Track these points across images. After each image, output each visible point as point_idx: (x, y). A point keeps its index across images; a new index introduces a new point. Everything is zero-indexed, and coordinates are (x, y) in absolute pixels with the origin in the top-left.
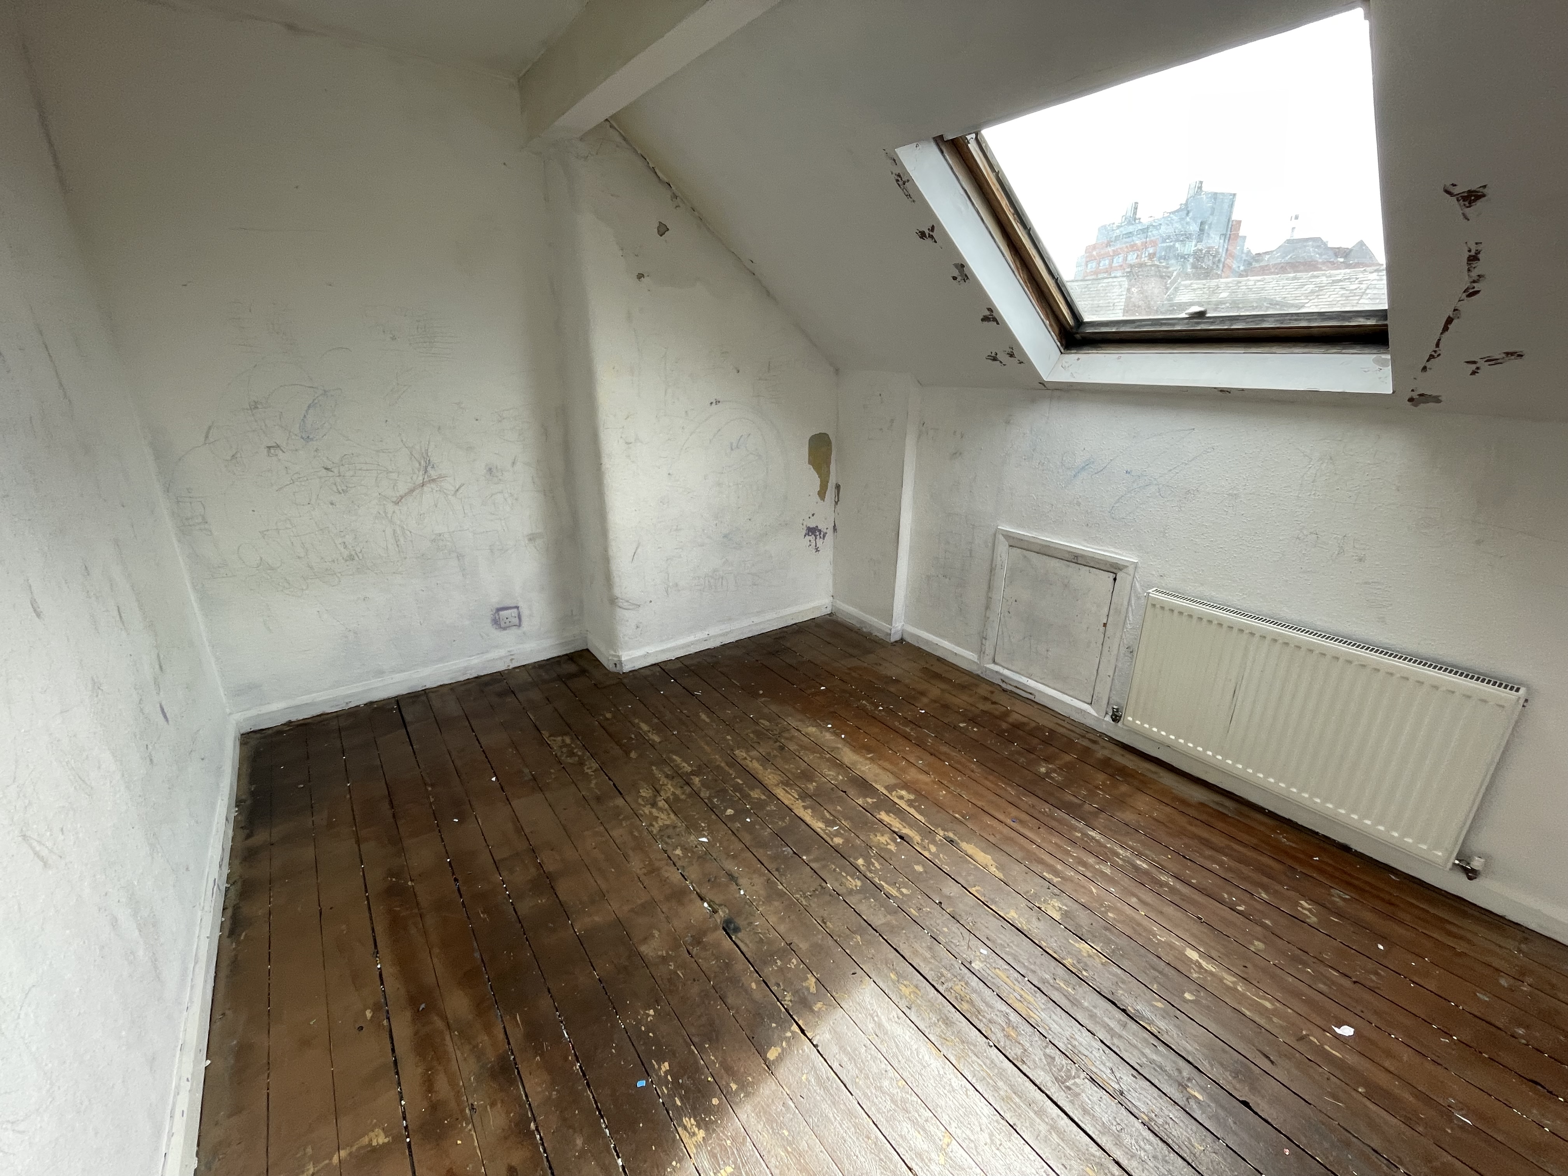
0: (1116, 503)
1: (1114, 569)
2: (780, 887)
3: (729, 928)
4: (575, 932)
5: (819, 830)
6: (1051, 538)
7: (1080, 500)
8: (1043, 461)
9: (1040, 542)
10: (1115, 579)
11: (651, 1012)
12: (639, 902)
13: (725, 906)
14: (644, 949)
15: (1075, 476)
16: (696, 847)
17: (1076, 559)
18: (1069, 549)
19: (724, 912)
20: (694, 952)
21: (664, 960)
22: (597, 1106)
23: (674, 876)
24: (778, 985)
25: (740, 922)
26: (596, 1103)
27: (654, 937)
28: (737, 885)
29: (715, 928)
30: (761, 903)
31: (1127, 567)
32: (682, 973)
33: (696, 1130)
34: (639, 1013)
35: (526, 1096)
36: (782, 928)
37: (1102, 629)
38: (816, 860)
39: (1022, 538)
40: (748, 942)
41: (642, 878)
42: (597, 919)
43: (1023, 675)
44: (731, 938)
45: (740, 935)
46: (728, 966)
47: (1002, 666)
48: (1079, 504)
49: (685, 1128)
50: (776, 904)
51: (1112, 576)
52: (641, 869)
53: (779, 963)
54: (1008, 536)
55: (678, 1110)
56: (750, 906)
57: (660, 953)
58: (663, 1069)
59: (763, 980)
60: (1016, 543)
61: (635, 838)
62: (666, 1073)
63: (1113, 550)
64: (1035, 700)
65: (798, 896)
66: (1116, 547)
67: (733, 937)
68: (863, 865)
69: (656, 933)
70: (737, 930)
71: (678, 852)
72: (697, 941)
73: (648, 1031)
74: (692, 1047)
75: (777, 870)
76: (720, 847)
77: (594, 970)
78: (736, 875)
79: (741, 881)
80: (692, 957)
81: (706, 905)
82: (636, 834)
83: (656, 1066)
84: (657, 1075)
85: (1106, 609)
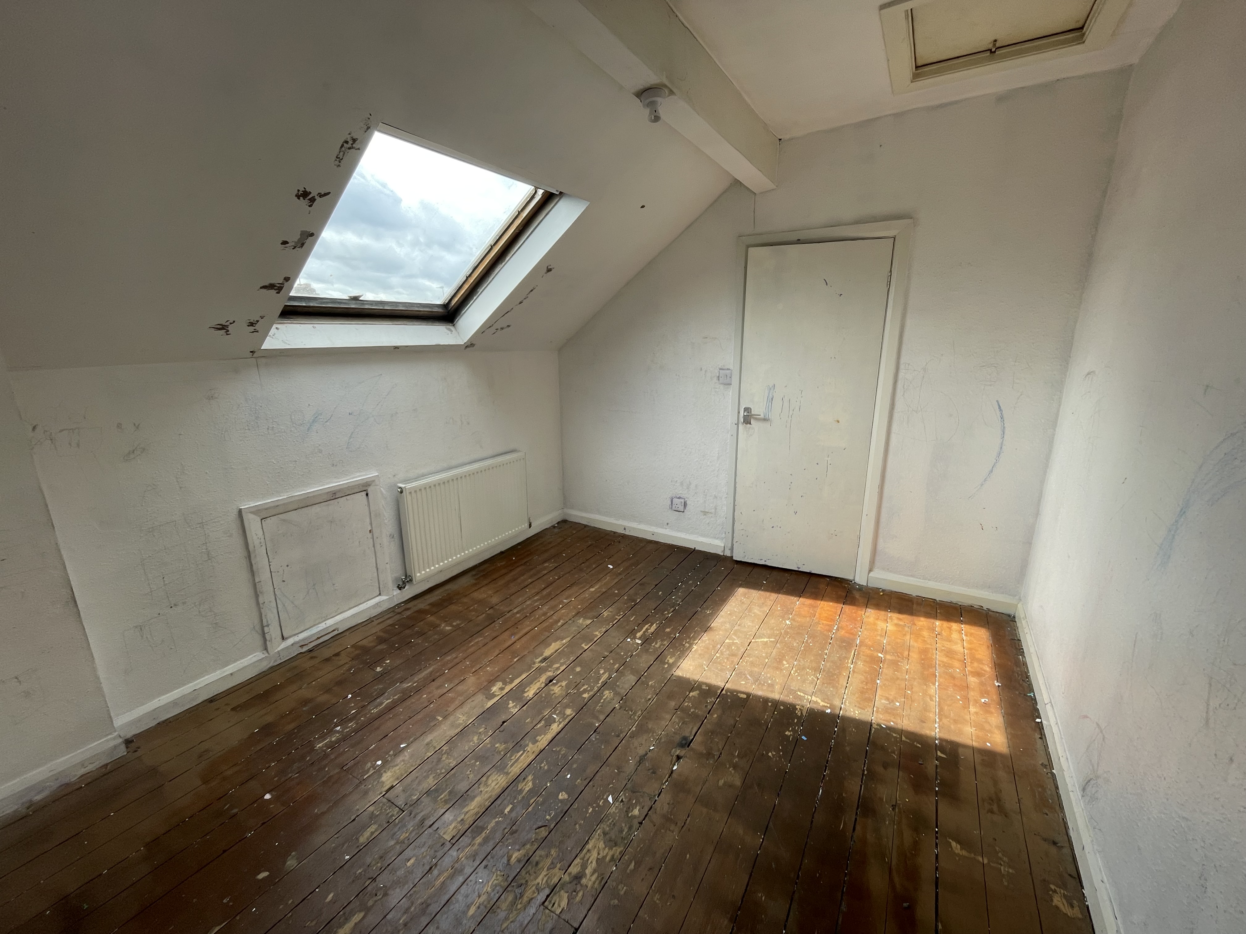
0: (350, 439)
1: (364, 489)
2: (634, 729)
3: (686, 743)
4: (763, 839)
5: (561, 726)
6: (303, 490)
7: (320, 448)
8: (271, 426)
9: (297, 498)
10: (367, 495)
11: (770, 754)
12: (705, 810)
13: (670, 753)
14: (738, 782)
15: (308, 429)
16: (622, 801)
17: (334, 495)
18: (327, 491)
19: (676, 751)
20: (717, 754)
21: (735, 767)
22: (830, 750)
23: (666, 798)
24: (706, 706)
25: (677, 739)
26: (830, 752)
27: (725, 782)
28: (646, 754)
29: (692, 749)
30: (655, 734)
31: (374, 481)
32: (736, 752)
33: (798, 709)
34: (776, 760)
35: (861, 786)
36: (668, 717)
37: (370, 535)
38: (597, 718)
39: (277, 504)
40: (690, 729)
41: (680, 824)
42: (741, 832)
43: (319, 623)
44: (693, 739)
45: (687, 735)
46: (713, 732)
47: (295, 635)
48: (320, 451)
49: (802, 713)
50: (650, 726)
51: (364, 493)
52: (673, 832)
53: (692, 710)
54: (256, 511)
55: (799, 718)
56: (661, 739)
57: (733, 772)
58: (789, 734)
59: (708, 714)
60: (264, 514)
61: (638, 864)
62: (790, 731)
63: (358, 474)
64: (340, 631)
65: (636, 717)
66: (360, 472)
67: (691, 738)
68: (588, 694)
69: (721, 783)
70: (685, 738)
71: (636, 812)
72: (709, 755)
73: (780, 750)
74: (769, 727)
75: (618, 736)
76: (613, 783)
77: (775, 805)
78: (638, 759)
79: (641, 752)
80: (721, 754)
81: (675, 768)
82: (632, 866)
83: (791, 737)
84: (794, 734)
85: (368, 520)
